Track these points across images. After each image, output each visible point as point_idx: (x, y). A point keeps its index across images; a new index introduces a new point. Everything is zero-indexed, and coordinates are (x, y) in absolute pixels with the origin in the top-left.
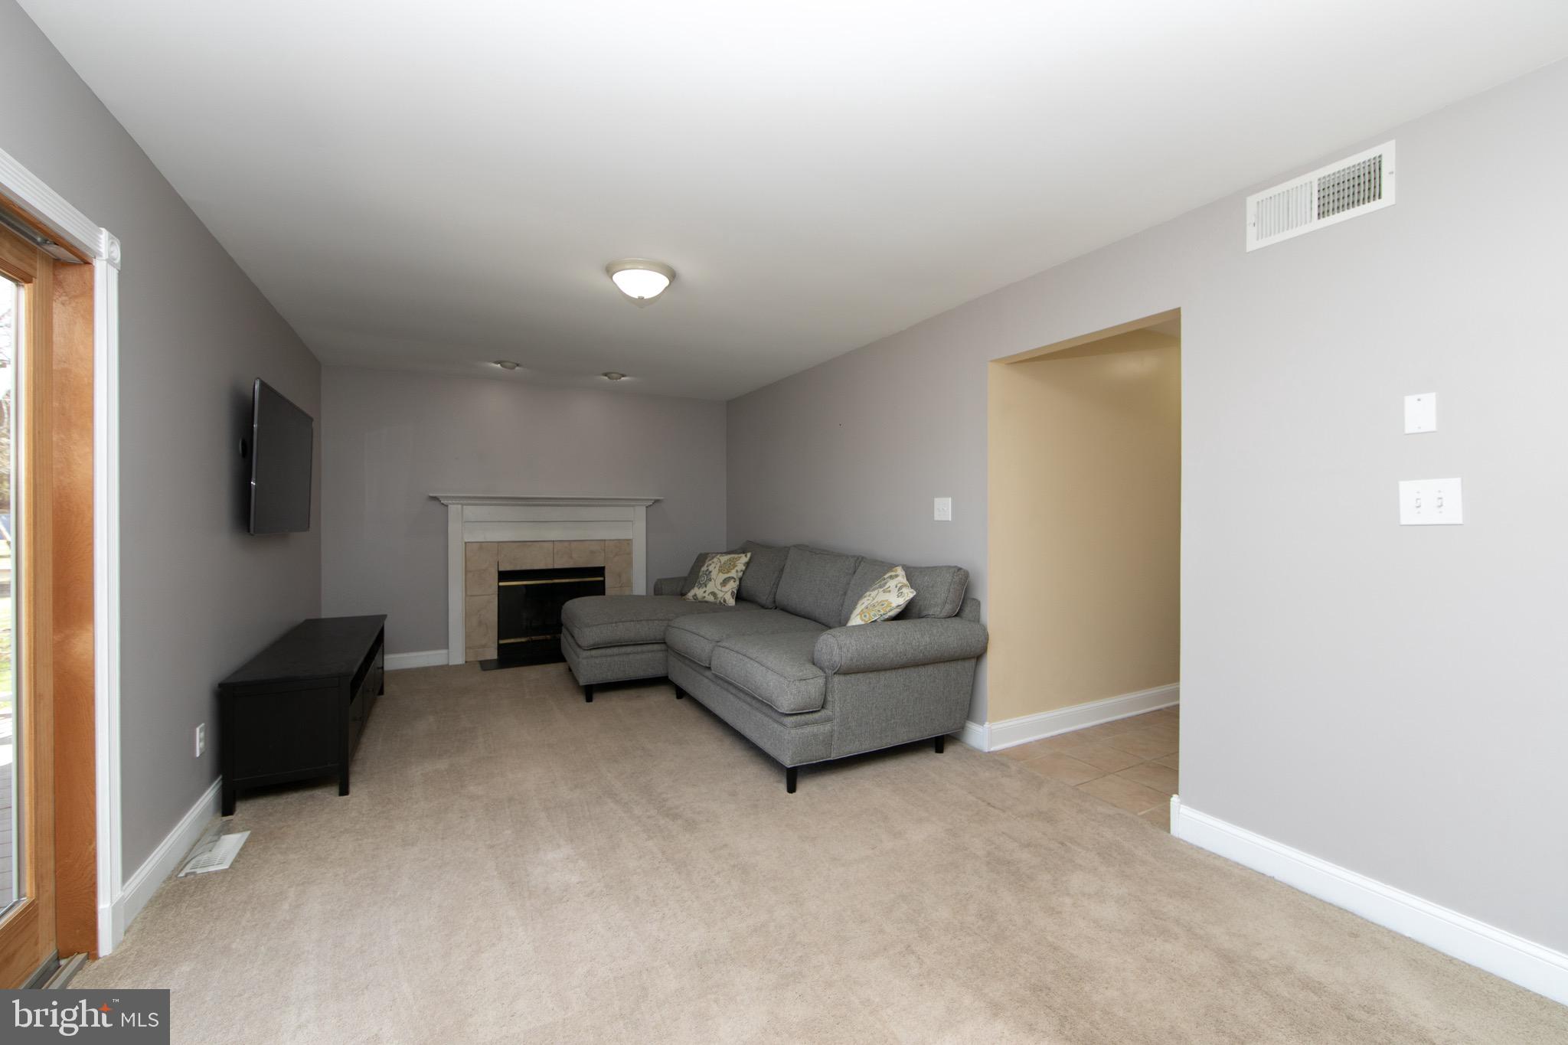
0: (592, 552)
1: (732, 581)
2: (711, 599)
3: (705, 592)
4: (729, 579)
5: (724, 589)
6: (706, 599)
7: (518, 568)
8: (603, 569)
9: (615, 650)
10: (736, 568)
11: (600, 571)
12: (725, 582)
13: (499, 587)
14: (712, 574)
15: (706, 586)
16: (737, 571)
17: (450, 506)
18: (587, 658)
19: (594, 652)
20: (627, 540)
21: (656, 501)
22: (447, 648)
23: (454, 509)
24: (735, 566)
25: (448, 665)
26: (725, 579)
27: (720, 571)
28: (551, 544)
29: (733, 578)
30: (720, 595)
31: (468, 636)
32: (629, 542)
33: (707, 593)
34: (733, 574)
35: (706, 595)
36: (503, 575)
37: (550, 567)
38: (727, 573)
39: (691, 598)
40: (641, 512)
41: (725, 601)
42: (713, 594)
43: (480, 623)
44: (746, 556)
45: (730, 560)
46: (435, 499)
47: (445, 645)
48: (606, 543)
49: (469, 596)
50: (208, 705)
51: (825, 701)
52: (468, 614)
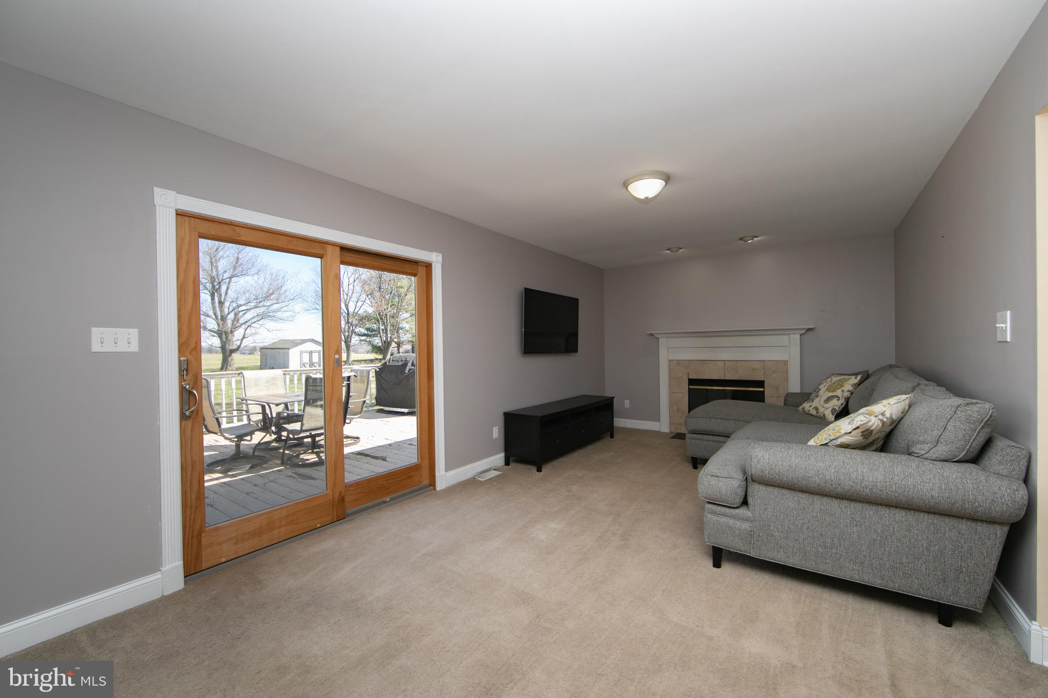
0: (754, 370)
1: (835, 399)
2: (813, 412)
3: (811, 406)
4: (834, 397)
5: (827, 406)
6: (810, 412)
7: (701, 378)
8: (763, 382)
9: (710, 437)
10: (843, 388)
11: (761, 384)
12: (829, 399)
13: (689, 389)
14: (820, 391)
15: (812, 402)
16: (843, 391)
17: (660, 339)
18: (690, 438)
19: (695, 436)
20: (784, 361)
21: (809, 330)
22: (660, 421)
23: (662, 341)
24: (842, 386)
25: (660, 431)
26: (829, 397)
27: (828, 390)
28: (723, 362)
29: (837, 397)
30: (821, 410)
31: (671, 417)
32: (785, 363)
33: (812, 407)
34: (838, 393)
35: (811, 409)
36: (692, 382)
37: (722, 378)
38: (833, 392)
39: (801, 410)
40: (796, 338)
41: (824, 416)
42: (816, 409)
43: (678, 410)
44: (856, 378)
45: (839, 381)
46: (652, 335)
47: (657, 418)
48: (766, 363)
49: (671, 393)
50: (501, 420)
51: (745, 502)
52: (671, 403)
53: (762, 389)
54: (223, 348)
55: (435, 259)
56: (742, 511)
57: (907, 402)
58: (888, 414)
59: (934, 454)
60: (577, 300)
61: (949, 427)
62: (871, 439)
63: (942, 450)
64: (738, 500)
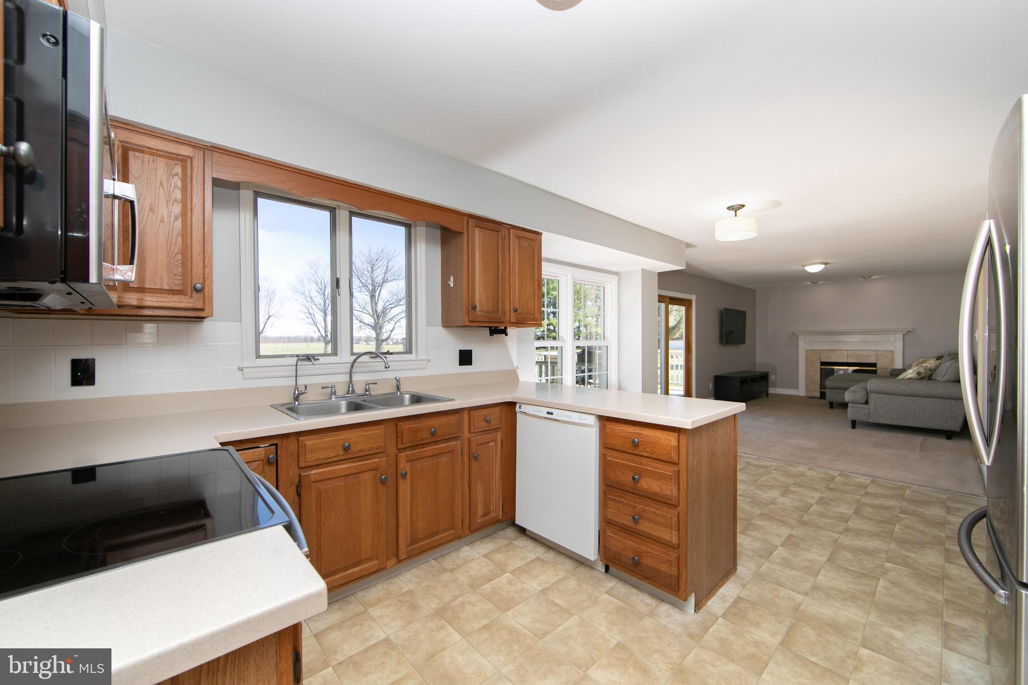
0: (869, 356)
7: (829, 361)
8: (876, 364)
11: (874, 365)
13: (821, 368)
17: (799, 336)
19: (831, 390)
21: (909, 331)
22: (798, 389)
23: (801, 337)
25: (798, 395)
28: (846, 351)
31: (807, 386)
32: (892, 352)
36: (823, 364)
37: (846, 361)
40: (900, 337)
43: (812, 382)
46: (793, 333)
47: (797, 387)
48: (878, 352)
49: (807, 370)
50: (712, 379)
51: (867, 403)
52: (807, 378)
53: (875, 369)
54: (377, 339)
55: (693, 298)
56: (866, 406)
57: (938, 363)
58: (928, 367)
59: (942, 380)
60: (745, 313)
61: (949, 370)
62: (921, 376)
63: (946, 378)
64: (864, 401)
